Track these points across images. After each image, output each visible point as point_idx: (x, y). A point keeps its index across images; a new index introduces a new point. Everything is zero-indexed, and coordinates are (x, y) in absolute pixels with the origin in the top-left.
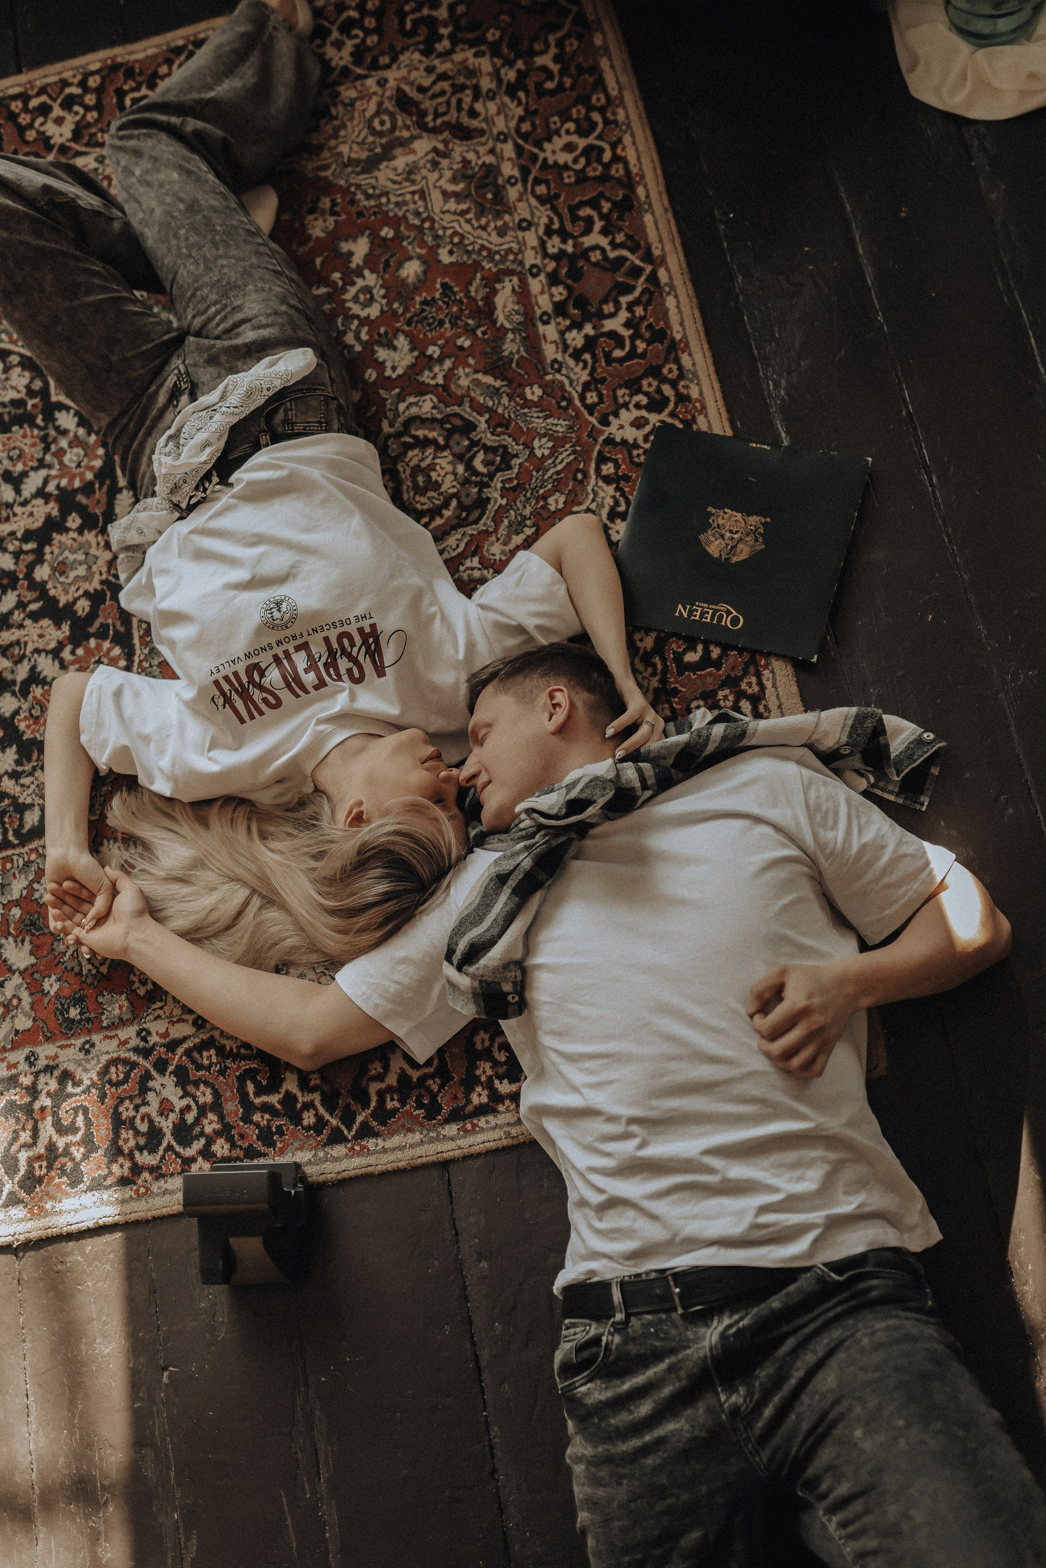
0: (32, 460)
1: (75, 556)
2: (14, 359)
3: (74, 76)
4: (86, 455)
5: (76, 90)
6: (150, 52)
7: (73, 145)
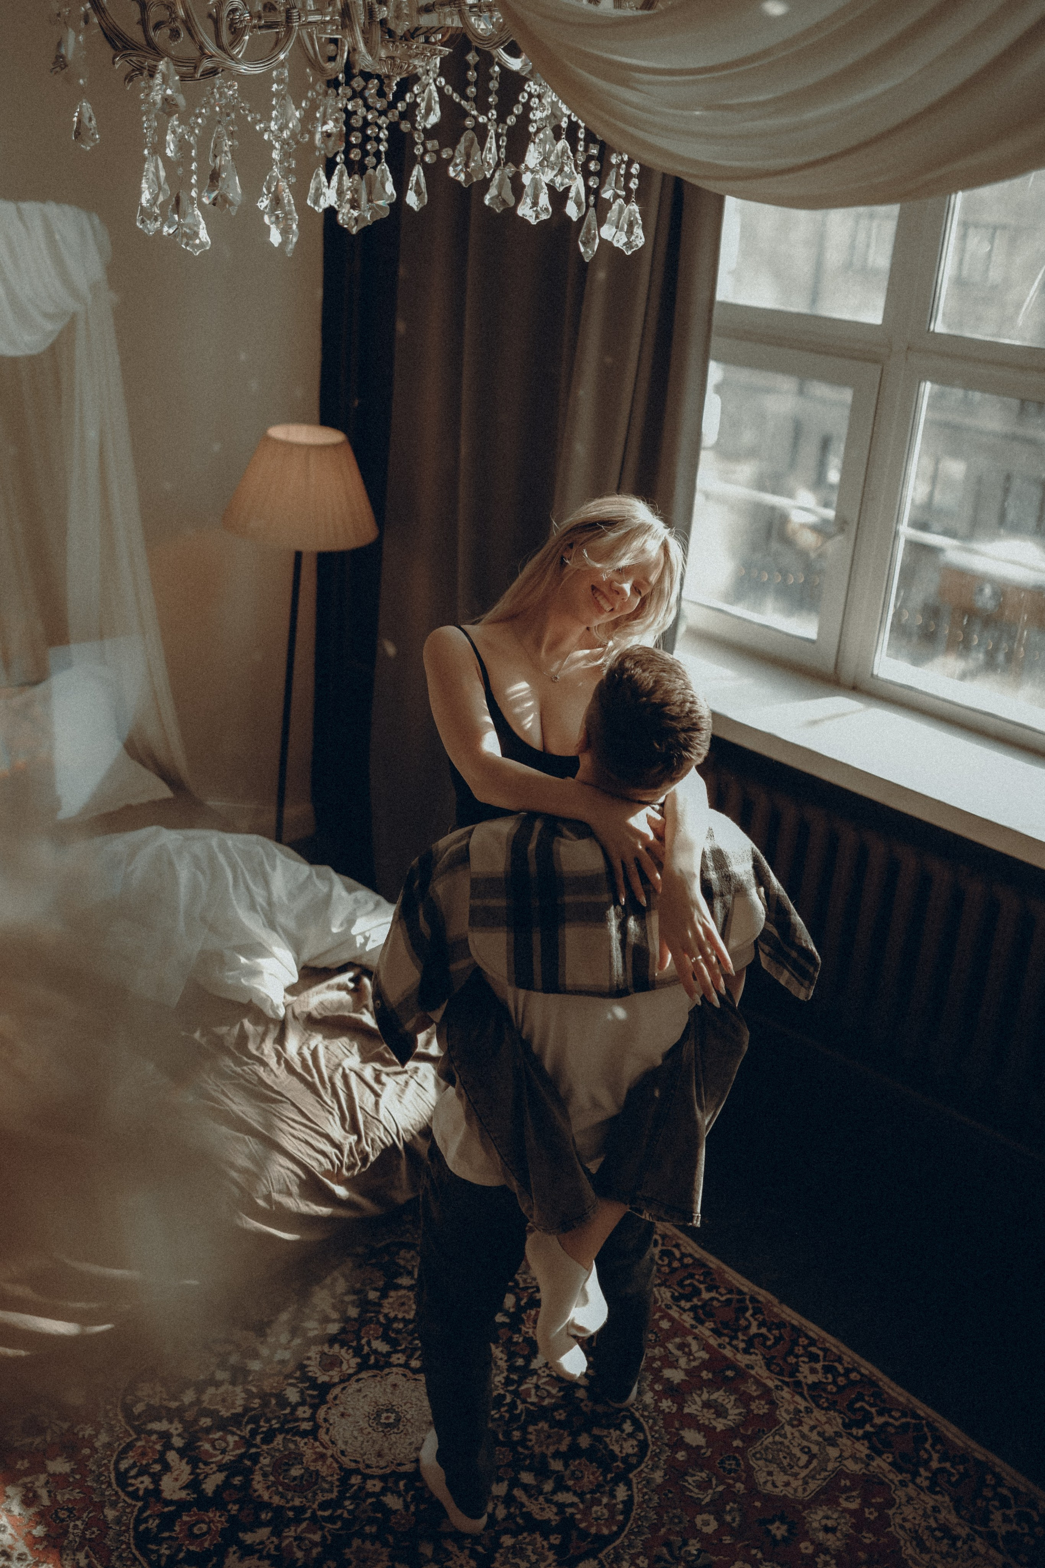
0: (580, 1487)
1: (532, 1554)
2: (641, 1436)
3: (848, 1363)
4: (606, 1520)
5: (841, 1370)
6: (901, 1399)
7: (805, 1388)
